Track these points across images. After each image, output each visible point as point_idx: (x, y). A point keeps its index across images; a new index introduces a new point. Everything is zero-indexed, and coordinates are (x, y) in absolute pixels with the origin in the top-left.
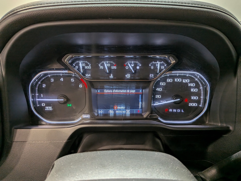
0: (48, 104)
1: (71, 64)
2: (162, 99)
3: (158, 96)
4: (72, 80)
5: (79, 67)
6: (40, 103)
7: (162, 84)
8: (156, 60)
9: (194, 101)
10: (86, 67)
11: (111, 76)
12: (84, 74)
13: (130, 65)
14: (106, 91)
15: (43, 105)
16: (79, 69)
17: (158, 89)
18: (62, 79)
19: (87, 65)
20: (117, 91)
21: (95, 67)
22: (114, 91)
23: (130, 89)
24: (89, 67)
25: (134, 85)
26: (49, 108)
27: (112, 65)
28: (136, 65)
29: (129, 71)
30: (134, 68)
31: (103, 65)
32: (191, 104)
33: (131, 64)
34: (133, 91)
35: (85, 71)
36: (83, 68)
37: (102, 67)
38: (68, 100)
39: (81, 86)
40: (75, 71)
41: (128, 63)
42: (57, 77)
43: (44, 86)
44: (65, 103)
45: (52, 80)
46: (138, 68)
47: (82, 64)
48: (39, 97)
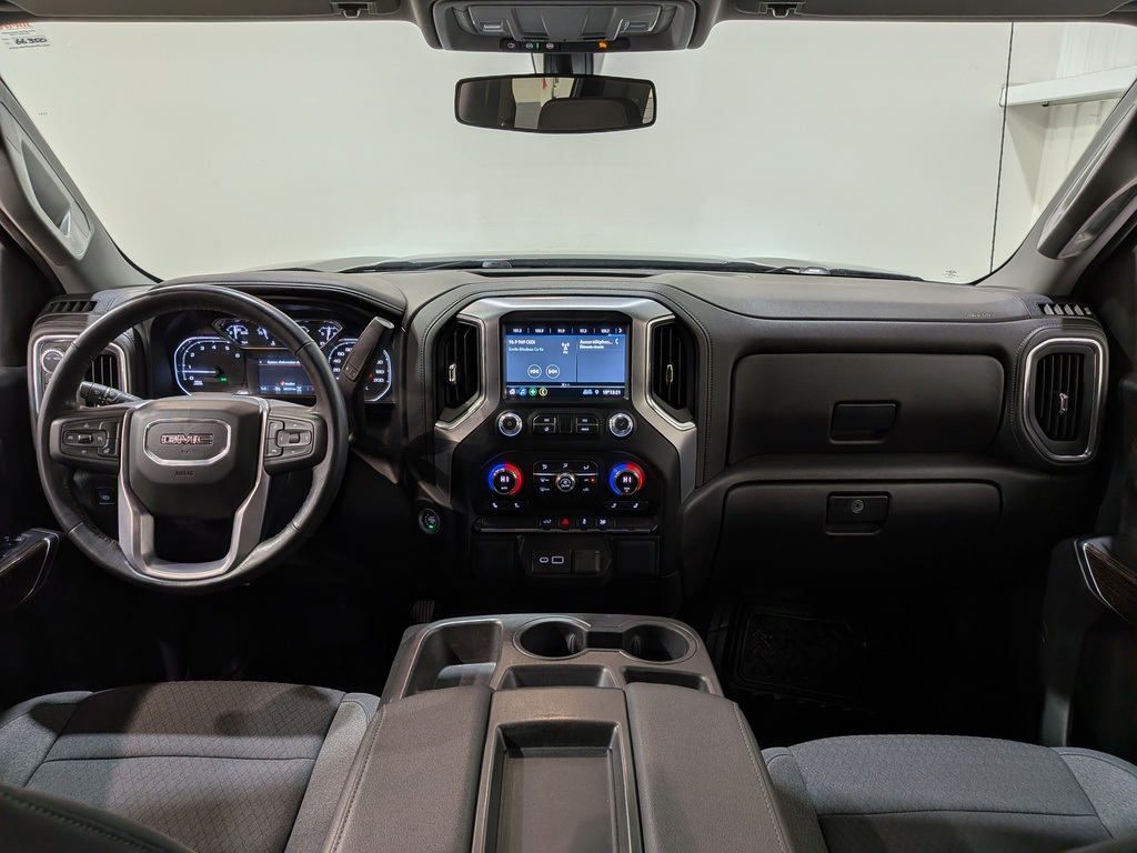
0: (197, 376)
1: (224, 329)
4: (227, 348)
5: (233, 332)
6: (188, 375)
7: (340, 354)
8: (326, 325)
9: (379, 376)
10: (242, 333)
12: (239, 341)
14: (269, 362)
15: (191, 378)
16: (233, 336)
17: (336, 361)
18: (214, 347)
19: (243, 330)
20: (283, 362)
22: (280, 362)
24: (245, 333)
26: (198, 383)
32: (376, 380)
35: (241, 337)
36: (239, 333)
37: (261, 333)
38: (221, 373)
39: (237, 356)
40: (228, 338)
42: (208, 345)
43: (193, 355)
44: (217, 376)
45: (203, 348)
47: (236, 329)
48: (187, 368)
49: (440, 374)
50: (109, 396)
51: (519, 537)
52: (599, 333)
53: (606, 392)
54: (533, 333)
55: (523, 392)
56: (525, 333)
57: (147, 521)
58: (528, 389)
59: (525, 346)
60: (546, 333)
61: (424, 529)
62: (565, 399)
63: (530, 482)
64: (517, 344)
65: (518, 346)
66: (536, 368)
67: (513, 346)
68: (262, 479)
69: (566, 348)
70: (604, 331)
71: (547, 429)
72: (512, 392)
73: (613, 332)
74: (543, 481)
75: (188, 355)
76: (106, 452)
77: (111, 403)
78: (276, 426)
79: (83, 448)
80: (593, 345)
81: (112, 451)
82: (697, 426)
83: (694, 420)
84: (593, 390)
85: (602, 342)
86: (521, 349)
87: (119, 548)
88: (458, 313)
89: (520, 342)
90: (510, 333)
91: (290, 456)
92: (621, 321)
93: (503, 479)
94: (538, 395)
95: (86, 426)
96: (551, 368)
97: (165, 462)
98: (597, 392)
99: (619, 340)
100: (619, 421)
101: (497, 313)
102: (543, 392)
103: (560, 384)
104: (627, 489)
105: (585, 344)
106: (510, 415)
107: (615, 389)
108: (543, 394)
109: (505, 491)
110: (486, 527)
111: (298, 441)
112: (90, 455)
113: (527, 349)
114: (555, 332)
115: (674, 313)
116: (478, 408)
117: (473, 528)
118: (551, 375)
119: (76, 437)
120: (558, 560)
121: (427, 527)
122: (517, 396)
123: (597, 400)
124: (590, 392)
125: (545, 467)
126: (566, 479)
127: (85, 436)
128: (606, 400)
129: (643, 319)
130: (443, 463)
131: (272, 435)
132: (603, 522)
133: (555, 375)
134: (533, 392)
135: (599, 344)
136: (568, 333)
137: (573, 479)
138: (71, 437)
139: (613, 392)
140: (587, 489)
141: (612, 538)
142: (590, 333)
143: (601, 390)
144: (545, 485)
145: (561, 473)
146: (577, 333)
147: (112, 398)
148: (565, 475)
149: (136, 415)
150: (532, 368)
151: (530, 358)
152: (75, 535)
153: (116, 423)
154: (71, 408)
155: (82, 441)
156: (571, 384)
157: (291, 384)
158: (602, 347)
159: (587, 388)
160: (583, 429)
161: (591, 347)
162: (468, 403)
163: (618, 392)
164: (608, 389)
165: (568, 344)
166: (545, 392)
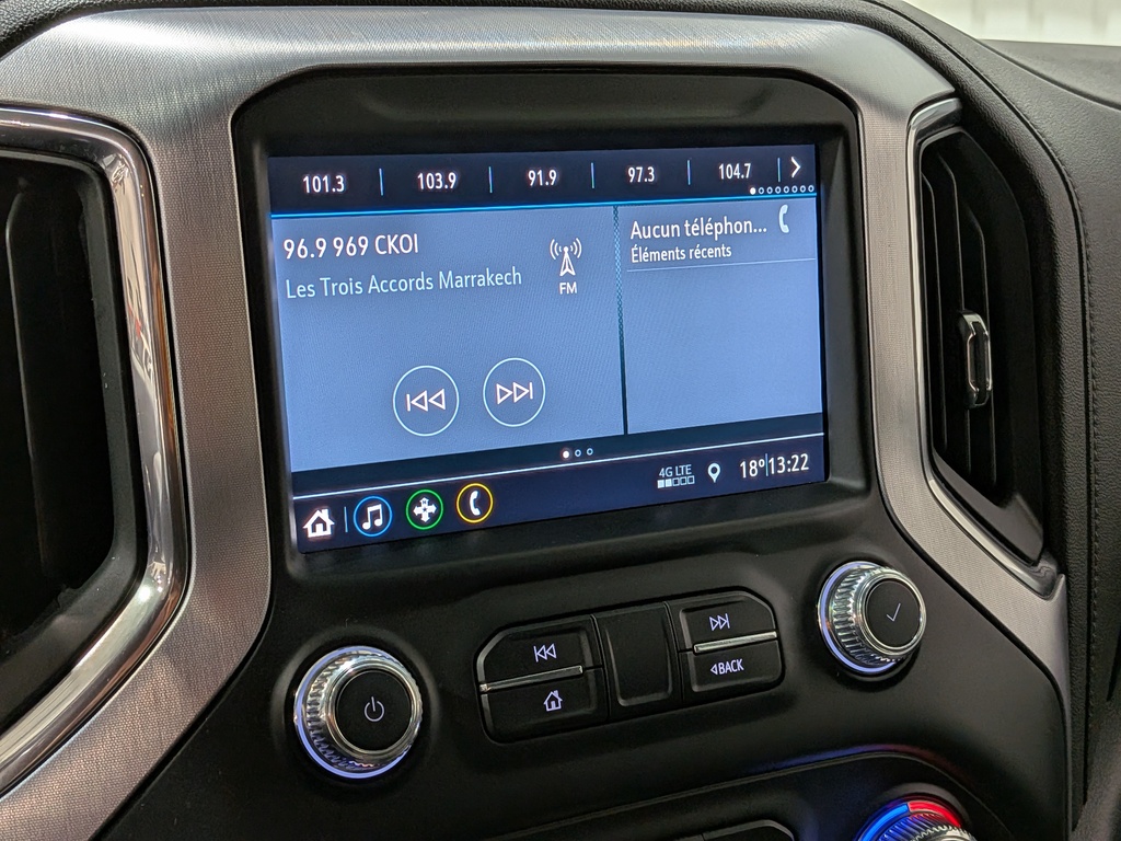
52: (709, 186)
53: (752, 468)
54: (410, 198)
55: (375, 519)
56: (359, 199)
58: (399, 503)
59: (369, 268)
60: (472, 193)
65: (339, 267)
67: (304, 270)
69: (568, 269)
70: (729, 171)
71: (553, 703)
72: (320, 525)
73: (767, 177)
80: (685, 242)
84: (699, 463)
85: (725, 226)
90: (295, 201)
96: (506, 375)
98: (714, 472)
100: (872, 600)
103: (550, 451)
106: (348, 661)
107: (788, 450)
113: (383, 287)
114: (515, 191)
118: (511, 410)
122: (345, 546)
124: (685, 474)
129: (888, 110)
133: (527, 406)
136: (573, 189)
139: (782, 466)
142: (670, 186)
143: (731, 460)
150: (411, 386)
156: (603, 445)
158: (724, 251)
159: (673, 462)
160: (721, 668)
161: (677, 254)
162: (61, 622)
163: (800, 464)
164: (757, 452)
165: (578, 250)
166: (482, 503)
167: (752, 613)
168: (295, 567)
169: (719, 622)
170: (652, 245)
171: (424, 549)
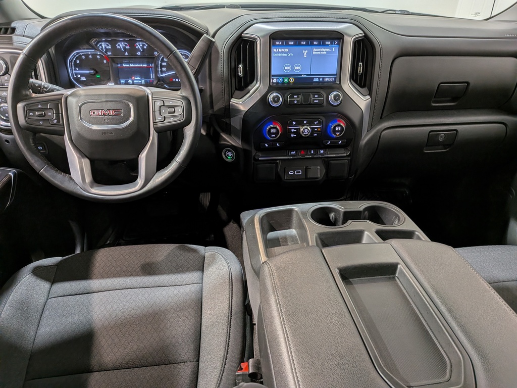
0: (82, 75)
1: (96, 45)
2: (167, 71)
3: (164, 69)
4: (98, 57)
5: (102, 47)
6: (76, 74)
10: (107, 47)
11: (127, 54)
12: (106, 52)
13: (139, 46)
14: (124, 65)
15: (79, 76)
16: (102, 49)
18: (90, 57)
19: (108, 45)
20: (133, 65)
21: (114, 47)
22: (131, 65)
23: (143, 64)
24: (109, 47)
25: (146, 60)
26: (83, 79)
27: (126, 45)
28: (143, 45)
29: (138, 50)
30: (142, 48)
31: (119, 45)
33: (139, 44)
34: (146, 65)
35: (107, 50)
36: (105, 47)
37: (119, 47)
38: (97, 73)
39: (105, 61)
40: (99, 51)
41: (137, 44)
42: (87, 55)
43: (78, 62)
44: (94, 74)
45: (84, 57)
46: (145, 47)
47: (104, 45)
48: (75, 70)
49: (233, 71)
50: (44, 87)
51: (278, 161)
52: (324, 45)
53: (326, 80)
54: (287, 45)
55: (281, 81)
56: (282, 45)
57: (86, 163)
58: (283, 79)
59: (282, 53)
60: (295, 45)
61: (227, 160)
62: (303, 85)
63: (286, 132)
64: (279, 51)
65: (279, 52)
66: (288, 66)
67: (276, 53)
68: (153, 136)
69: (305, 54)
70: (327, 43)
71: (296, 102)
72: (275, 81)
73: (332, 43)
74: (293, 130)
75: (75, 62)
76: (55, 122)
77: (46, 92)
78: (158, 104)
79: (41, 120)
80: (320, 51)
81: (58, 121)
82: (371, 98)
83: (370, 94)
84: (319, 78)
85: (326, 50)
86: (280, 55)
87: (72, 179)
88: (243, 32)
89: (280, 50)
90: (274, 45)
91: (171, 121)
92: (337, 37)
93: (272, 131)
94: (289, 83)
95: (40, 106)
96: (297, 66)
97: (95, 127)
98: (321, 79)
99: (335, 49)
100: (335, 96)
101: (269, 32)
102: (292, 80)
103: (301, 75)
104: (338, 133)
105: (316, 51)
106: (275, 94)
107: (331, 78)
108: (292, 82)
109: (274, 137)
110: (262, 157)
111: (174, 112)
112: (45, 124)
113: (284, 55)
114: (300, 45)
115: (364, 33)
116: (257, 90)
117: (254, 157)
118: (297, 70)
119: (34, 114)
120: (299, 172)
121: (227, 158)
122: (277, 83)
123: (320, 85)
124: (317, 80)
125: (294, 123)
126: (305, 130)
127: (40, 113)
128: (325, 84)
129: (349, 36)
130: (236, 123)
131: (157, 109)
132: (322, 152)
133: (299, 70)
134: (286, 80)
135: (324, 50)
136: (307, 45)
137: (309, 129)
138: (31, 114)
139: (330, 80)
140: (316, 135)
141: (326, 159)
142: (319, 45)
143: (323, 78)
144: (294, 133)
145: (302, 126)
146: (312, 44)
147: (46, 88)
148: (305, 127)
149: (69, 99)
150: (286, 66)
151: (285, 60)
152: (44, 173)
153: (58, 104)
154: (27, 95)
155: (39, 116)
156: (307, 75)
157: (138, 78)
158: (325, 53)
159: (316, 78)
160: (315, 101)
161: (319, 53)
162: (249, 87)
163: (332, 80)
164: (327, 78)
165: (307, 51)
166: (293, 80)
167: (320, 95)
168: (271, 84)
169: (316, 96)
170: (316, 52)
171: (286, 84)
